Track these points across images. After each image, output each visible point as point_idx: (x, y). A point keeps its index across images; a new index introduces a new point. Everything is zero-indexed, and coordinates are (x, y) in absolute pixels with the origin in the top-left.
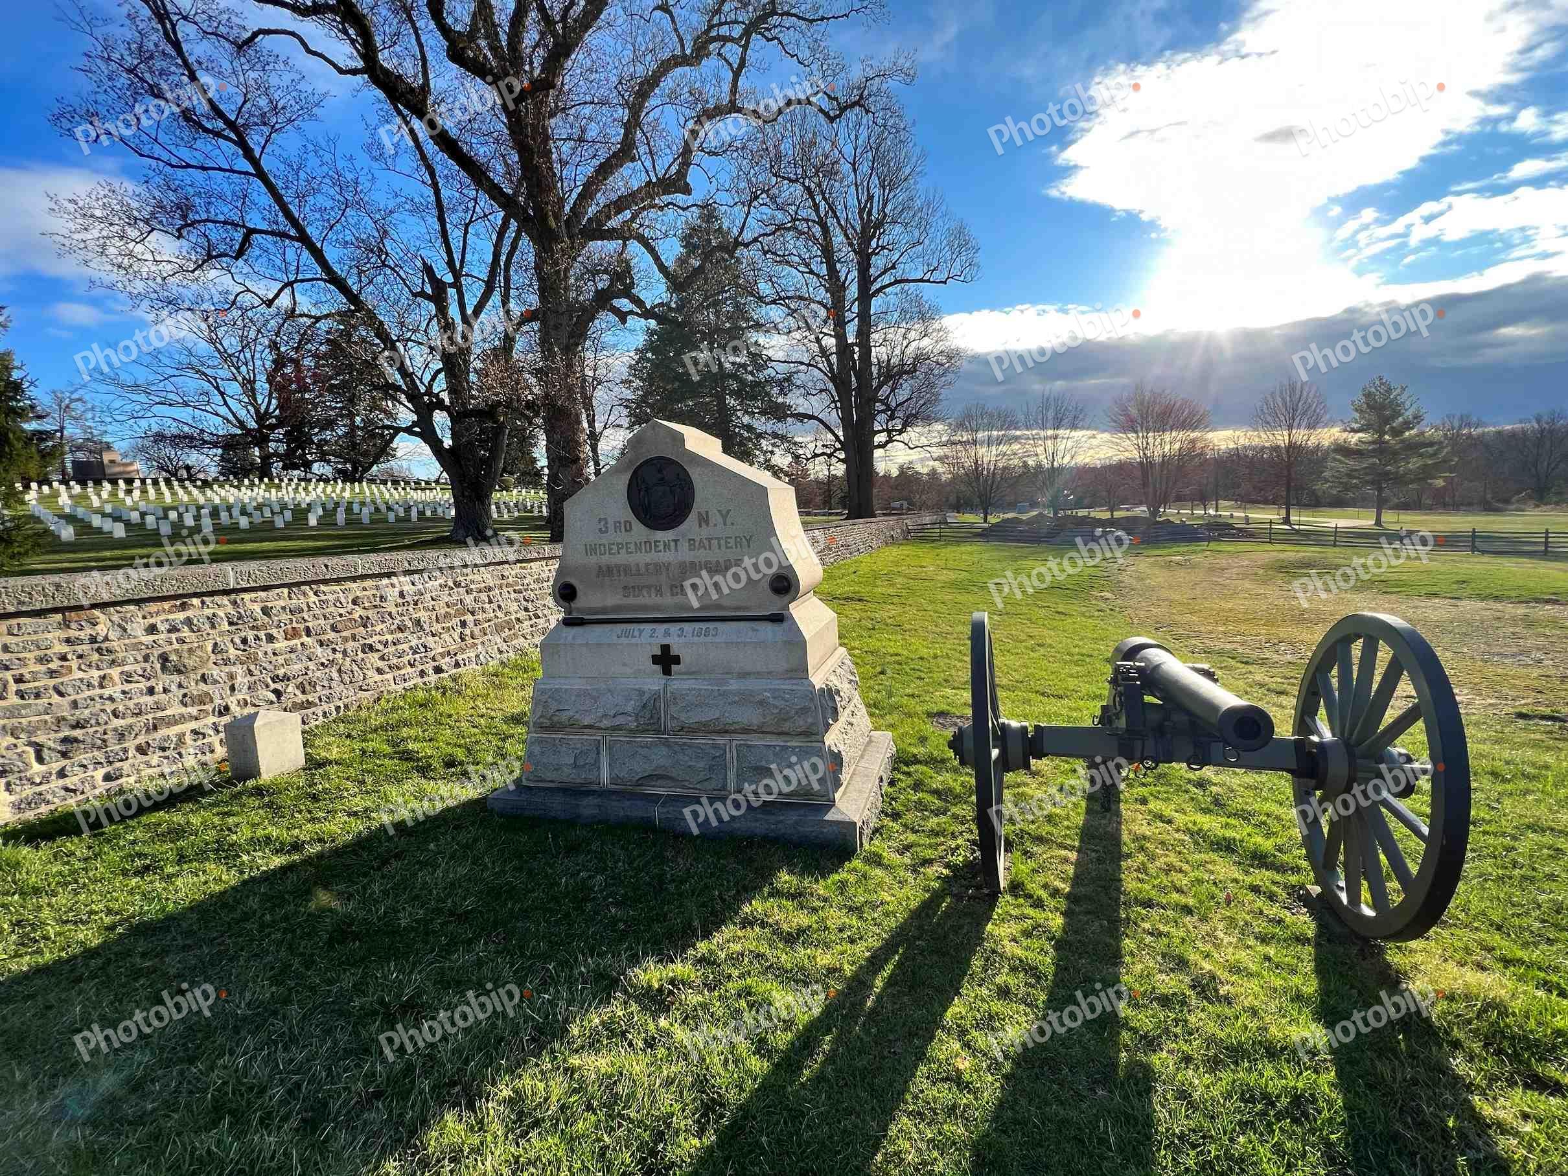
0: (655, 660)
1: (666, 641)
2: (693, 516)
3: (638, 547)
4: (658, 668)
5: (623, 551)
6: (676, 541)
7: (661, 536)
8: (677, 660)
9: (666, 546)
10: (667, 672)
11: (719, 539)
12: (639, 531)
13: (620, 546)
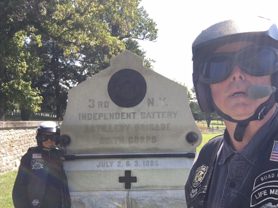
0: (121, 180)
1: (128, 169)
2: (145, 101)
3: (112, 116)
4: (122, 185)
5: (102, 118)
6: (134, 113)
7: (125, 110)
8: (135, 180)
9: (128, 116)
10: (128, 187)
11: (159, 113)
12: (113, 107)
13: (101, 115)
